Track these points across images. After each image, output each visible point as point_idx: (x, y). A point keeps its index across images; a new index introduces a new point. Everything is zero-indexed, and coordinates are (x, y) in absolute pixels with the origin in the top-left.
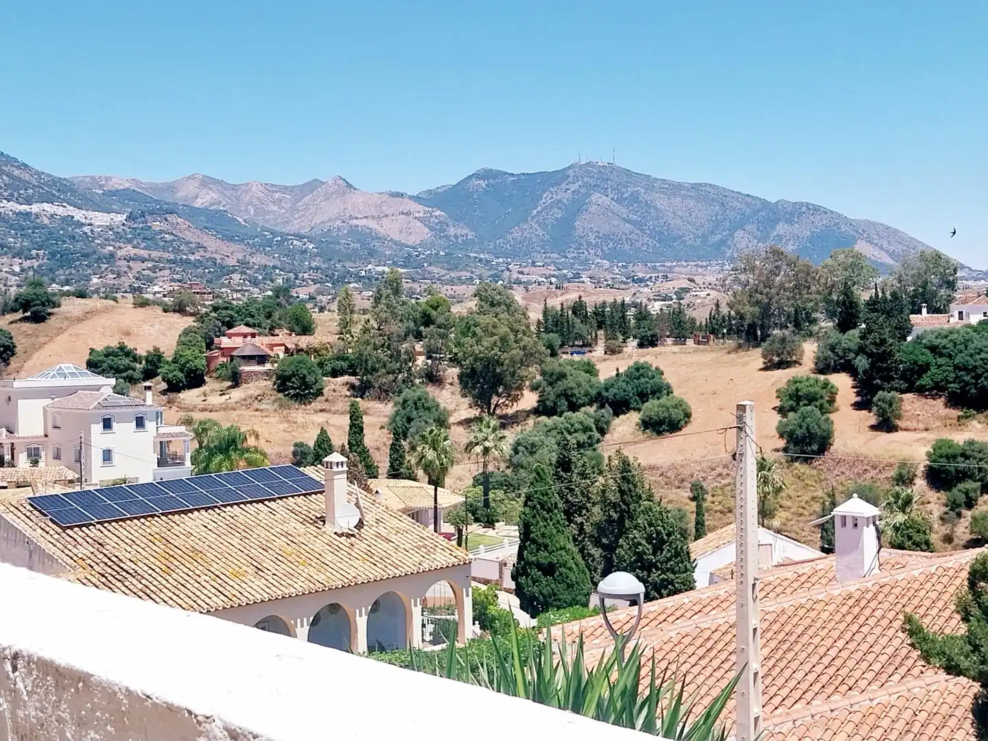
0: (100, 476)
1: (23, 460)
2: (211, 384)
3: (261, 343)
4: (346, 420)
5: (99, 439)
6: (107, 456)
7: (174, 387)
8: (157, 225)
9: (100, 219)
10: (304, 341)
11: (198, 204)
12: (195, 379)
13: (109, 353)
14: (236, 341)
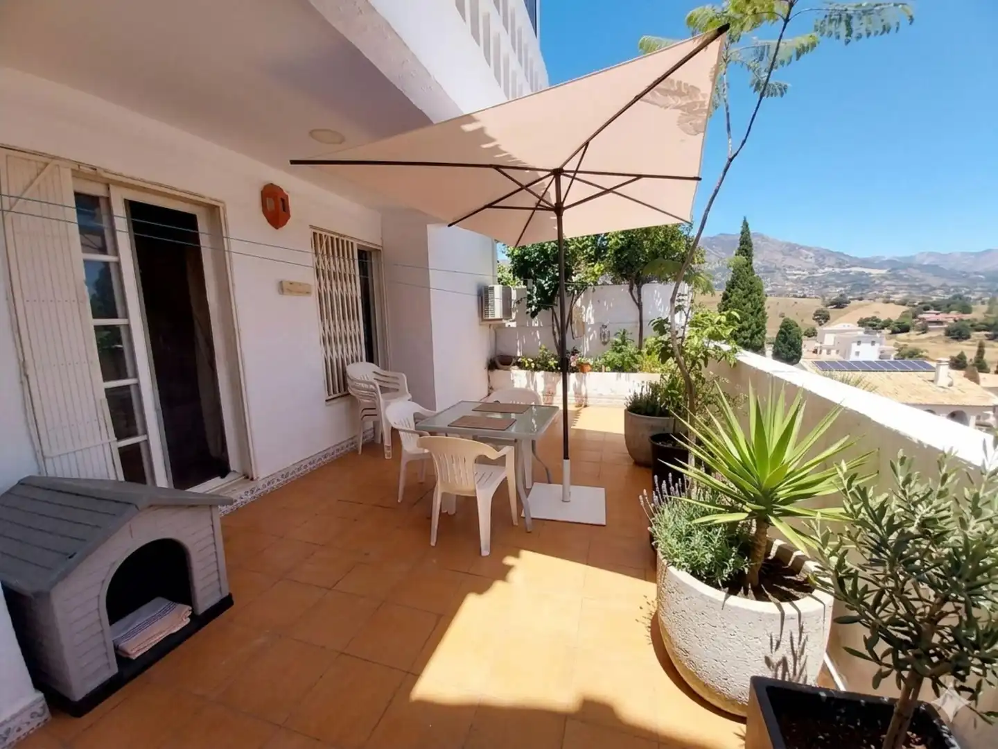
0: (853, 358)
1: (824, 351)
2: (912, 332)
3: (941, 317)
4: (976, 348)
5: (855, 347)
6: (857, 353)
7: (894, 332)
8: (902, 273)
9: (875, 272)
10: (966, 317)
11: (925, 263)
12: (905, 329)
13: (867, 319)
14: (930, 316)
